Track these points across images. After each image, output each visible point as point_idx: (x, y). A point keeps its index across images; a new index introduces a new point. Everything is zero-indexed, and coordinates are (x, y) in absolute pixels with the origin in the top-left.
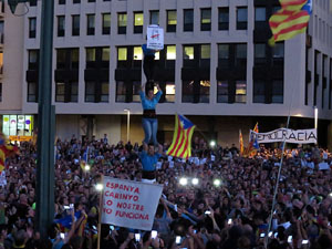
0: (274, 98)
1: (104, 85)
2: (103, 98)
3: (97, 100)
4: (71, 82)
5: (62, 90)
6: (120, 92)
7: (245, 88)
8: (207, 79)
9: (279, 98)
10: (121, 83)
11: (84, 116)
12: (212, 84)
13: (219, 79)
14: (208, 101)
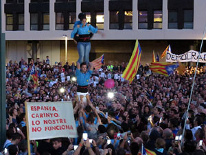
0: (186, 24)
1: (45, 16)
2: (45, 26)
3: (40, 28)
4: (18, 13)
5: (11, 20)
6: (59, 22)
7: (161, 17)
8: (130, 10)
9: (189, 24)
10: (60, 14)
11: (29, 42)
12: (134, 14)
13: (140, 10)
14: (131, 28)
